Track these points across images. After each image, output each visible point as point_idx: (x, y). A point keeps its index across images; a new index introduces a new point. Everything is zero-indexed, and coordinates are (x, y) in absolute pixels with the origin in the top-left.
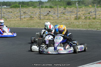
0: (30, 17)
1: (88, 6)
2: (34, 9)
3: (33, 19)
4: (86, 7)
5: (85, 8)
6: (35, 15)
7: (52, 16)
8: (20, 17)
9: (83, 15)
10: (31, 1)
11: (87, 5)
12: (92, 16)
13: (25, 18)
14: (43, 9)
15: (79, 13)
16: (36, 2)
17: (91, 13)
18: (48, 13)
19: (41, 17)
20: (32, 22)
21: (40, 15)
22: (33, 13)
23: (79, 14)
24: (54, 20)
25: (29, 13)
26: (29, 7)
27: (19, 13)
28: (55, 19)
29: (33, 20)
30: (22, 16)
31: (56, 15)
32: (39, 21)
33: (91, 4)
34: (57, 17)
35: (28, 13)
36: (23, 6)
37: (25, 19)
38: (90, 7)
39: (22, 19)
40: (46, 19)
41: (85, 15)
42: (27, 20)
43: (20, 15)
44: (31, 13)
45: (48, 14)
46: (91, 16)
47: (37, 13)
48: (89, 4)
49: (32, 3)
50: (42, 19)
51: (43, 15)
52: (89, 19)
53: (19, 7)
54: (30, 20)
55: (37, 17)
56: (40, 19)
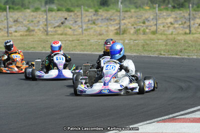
0: (26, 29)
1: (143, 8)
2: (35, 14)
3: (32, 33)
4: (138, 10)
5: (135, 12)
6: (38, 26)
7: (71, 28)
8: (6, 30)
9: (133, 25)
11: (140, 6)
12: (149, 28)
13: (16, 32)
14: (54, 13)
15: (124, 21)
17: (148, 21)
18: (62, 21)
19: (49, 29)
20: (30, 39)
21: (46, 25)
22: (32, 21)
23: (125, 24)
24: (74, 35)
25: (24, 22)
26: (25, 9)
27: (6, 21)
28: (75, 33)
29: (33, 35)
30: (11, 27)
31: (79, 26)
32: (44, 37)
33: (147, 4)
34: (80, 30)
35: (22, 22)
36: (13, 9)
37: (16, 34)
38: (146, 10)
39: (11, 33)
40: (58, 34)
41: (135, 26)
42: (21, 35)
43: (6, 26)
44: (28, 21)
45: (62, 23)
46: (147, 28)
47: (41, 23)
48: (143, 4)
50: (50, 33)
51: (53, 26)
52: (144, 33)
53: (5, 10)
54: (26, 35)
55: (42, 29)
56: (47, 34)
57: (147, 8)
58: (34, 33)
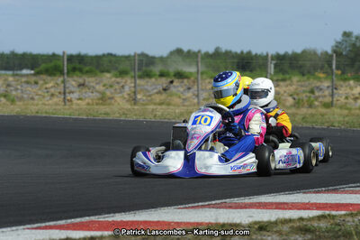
0: (100, 96)
1: (314, 75)
3: (109, 102)
4: (305, 78)
5: (298, 81)
6: (121, 92)
7: (180, 97)
8: (62, 97)
9: (291, 95)
10: (110, 55)
11: (309, 72)
12: (320, 99)
13: (80, 99)
16: (128, 57)
17: (321, 89)
18: (165, 86)
19: (139, 97)
21: (135, 93)
22: (111, 86)
24: (184, 106)
25: (97, 87)
26: (103, 72)
27: (62, 85)
28: (186, 104)
29: (109, 104)
30: (72, 92)
31: (193, 95)
32: (128, 106)
33: (322, 68)
34: (196, 101)
35: (93, 87)
37: (80, 102)
38: (319, 79)
39: (70, 101)
40: (155, 104)
41: (295, 96)
42: (88, 104)
43: (62, 91)
44: (104, 86)
45: (165, 90)
46: (316, 100)
47: (127, 88)
48: (315, 68)
49: (113, 59)
50: (141, 102)
51: (148, 94)
52: (311, 106)
54: (97, 104)
55: (126, 96)
56: (135, 104)
57: (322, 75)
58: (113, 101)
